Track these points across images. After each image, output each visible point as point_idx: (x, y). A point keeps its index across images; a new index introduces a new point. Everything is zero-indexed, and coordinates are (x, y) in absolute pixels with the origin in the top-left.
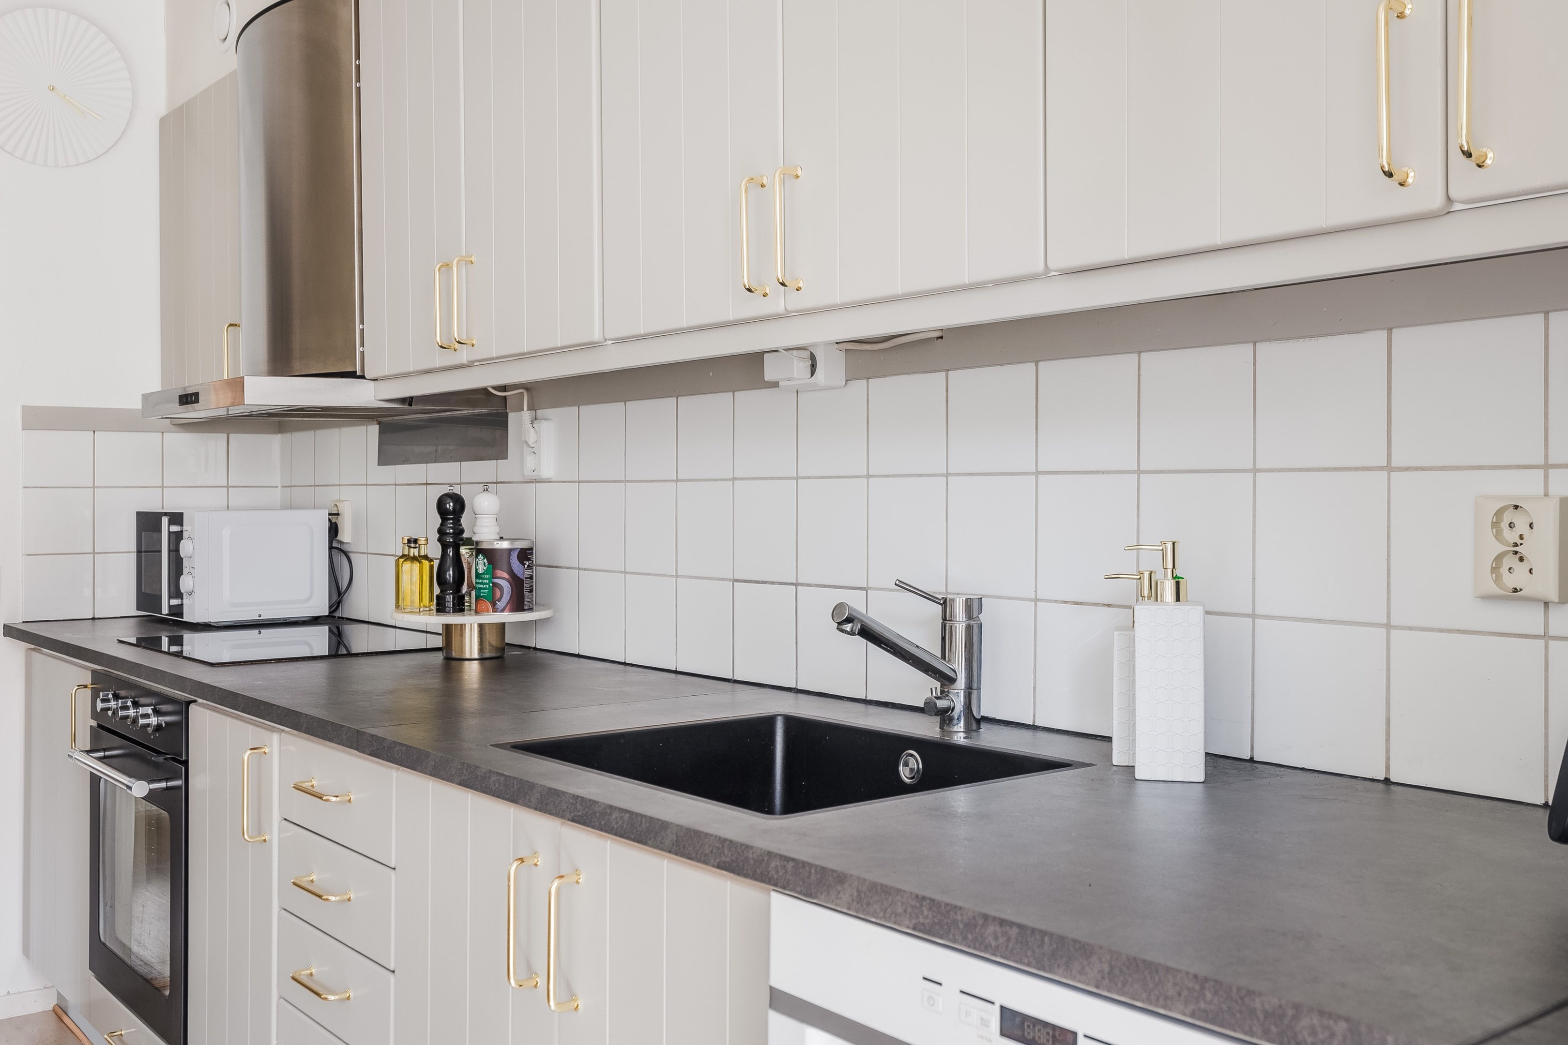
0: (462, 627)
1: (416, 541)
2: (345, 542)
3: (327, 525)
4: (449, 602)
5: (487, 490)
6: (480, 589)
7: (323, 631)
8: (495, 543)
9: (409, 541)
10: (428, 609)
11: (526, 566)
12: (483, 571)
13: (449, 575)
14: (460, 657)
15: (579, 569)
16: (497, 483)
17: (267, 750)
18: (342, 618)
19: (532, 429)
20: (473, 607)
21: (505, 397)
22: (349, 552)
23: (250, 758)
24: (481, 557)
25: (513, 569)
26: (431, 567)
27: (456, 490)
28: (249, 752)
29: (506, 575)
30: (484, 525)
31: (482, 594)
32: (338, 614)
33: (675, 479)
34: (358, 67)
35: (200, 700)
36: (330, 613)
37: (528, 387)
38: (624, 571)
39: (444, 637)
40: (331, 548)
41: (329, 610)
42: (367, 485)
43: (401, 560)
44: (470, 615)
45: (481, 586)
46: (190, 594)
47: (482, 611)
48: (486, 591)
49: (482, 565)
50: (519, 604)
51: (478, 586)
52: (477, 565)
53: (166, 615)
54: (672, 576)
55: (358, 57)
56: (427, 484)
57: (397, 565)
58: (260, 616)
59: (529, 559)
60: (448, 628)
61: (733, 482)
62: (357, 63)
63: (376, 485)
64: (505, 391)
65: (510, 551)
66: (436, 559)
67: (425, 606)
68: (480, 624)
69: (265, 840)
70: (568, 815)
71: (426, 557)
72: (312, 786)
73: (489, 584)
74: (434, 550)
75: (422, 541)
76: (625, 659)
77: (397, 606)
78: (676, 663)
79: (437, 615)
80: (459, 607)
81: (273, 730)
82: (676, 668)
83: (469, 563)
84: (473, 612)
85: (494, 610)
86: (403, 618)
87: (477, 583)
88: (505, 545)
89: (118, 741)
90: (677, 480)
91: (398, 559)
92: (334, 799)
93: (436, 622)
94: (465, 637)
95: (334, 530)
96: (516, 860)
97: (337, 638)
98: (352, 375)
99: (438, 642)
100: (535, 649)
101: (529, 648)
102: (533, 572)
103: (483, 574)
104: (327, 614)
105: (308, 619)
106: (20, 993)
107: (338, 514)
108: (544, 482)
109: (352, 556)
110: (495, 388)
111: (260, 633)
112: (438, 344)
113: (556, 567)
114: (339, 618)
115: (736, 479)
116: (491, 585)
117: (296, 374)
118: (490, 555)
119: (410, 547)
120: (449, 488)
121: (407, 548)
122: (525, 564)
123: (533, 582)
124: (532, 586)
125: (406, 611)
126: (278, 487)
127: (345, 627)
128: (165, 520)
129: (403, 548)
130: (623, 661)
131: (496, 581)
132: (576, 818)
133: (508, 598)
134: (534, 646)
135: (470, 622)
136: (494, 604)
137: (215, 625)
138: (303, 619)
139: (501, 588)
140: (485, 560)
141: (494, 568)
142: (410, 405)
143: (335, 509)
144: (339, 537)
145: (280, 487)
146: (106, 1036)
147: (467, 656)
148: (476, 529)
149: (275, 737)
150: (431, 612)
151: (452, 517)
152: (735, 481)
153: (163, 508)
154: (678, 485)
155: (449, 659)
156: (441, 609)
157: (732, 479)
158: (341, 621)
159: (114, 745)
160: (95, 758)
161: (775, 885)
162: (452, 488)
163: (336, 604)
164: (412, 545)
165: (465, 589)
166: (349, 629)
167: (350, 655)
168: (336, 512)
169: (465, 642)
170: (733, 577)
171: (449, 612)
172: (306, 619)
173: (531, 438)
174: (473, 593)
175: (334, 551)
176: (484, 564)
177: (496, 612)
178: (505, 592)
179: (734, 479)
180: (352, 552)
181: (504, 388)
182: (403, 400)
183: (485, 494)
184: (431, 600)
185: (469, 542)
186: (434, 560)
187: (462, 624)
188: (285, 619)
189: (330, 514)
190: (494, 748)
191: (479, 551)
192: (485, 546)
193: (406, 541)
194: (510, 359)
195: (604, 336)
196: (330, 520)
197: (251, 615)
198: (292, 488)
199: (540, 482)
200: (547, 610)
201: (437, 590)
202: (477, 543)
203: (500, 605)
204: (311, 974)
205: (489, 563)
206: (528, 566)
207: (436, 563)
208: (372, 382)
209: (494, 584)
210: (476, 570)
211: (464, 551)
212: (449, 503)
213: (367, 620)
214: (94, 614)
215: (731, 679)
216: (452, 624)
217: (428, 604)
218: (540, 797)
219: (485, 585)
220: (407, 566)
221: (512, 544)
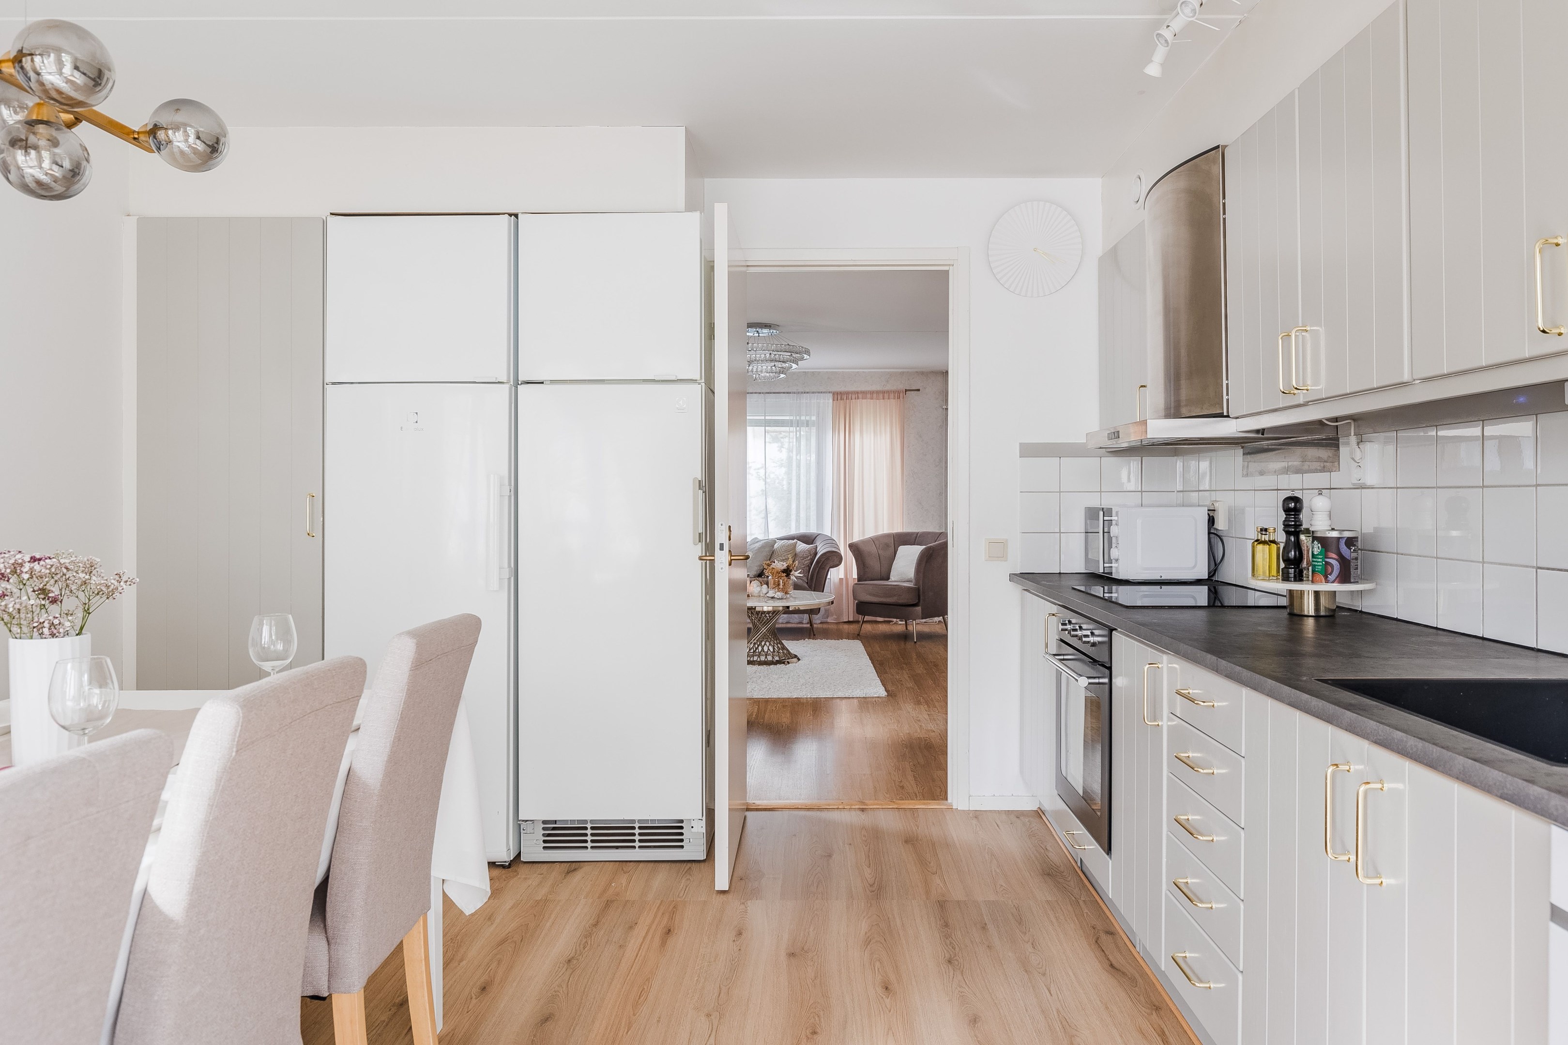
0: (1302, 593)
1: (1266, 530)
2: (1219, 529)
3: (1207, 518)
4: (1291, 574)
5: (1321, 494)
6: (1315, 565)
7: (1204, 589)
8: (1327, 533)
9: (1261, 530)
10: (1275, 578)
11: (1352, 550)
12: (1318, 553)
13: (1291, 554)
14: (1300, 614)
15: (1397, 554)
16: (1331, 489)
17: (1160, 666)
18: (1218, 581)
19: (1358, 449)
20: (1310, 578)
21: (1337, 426)
22: (1222, 536)
23: (1149, 670)
24: (1316, 542)
25: (1342, 552)
26: (1278, 549)
27: (1298, 494)
28: (1148, 666)
29: (1334, 556)
30: (1318, 519)
31: (1316, 570)
32: (1215, 578)
33: (1482, 485)
34: (1224, 204)
35: (1119, 630)
36: (1209, 577)
37: (1355, 418)
38: (1436, 556)
39: (1288, 599)
40: (1209, 533)
41: (1208, 575)
42: (1234, 490)
43: (1256, 543)
44: (1308, 584)
45: (1316, 564)
46: (1117, 560)
47: (1316, 582)
48: (1320, 567)
49: (1317, 548)
50: (1345, 577)
51: (1314, 563)
52: (1313, 548)
53: (1102, 573)
54: (1479, 562)
55: (1224, 198)
56: (1278, 490)
57: (1253, 547)
58: (1161, 577)
59: (1354, 546)
60: (1291, 592)
61: (1536, 488)
62: (1224, 202)
63: (1241, 490)
64: (1337, 422)
65: (1339, 539)
66: (1282, 542)
67: (1273, 576)
68: (1316, 591)
69: (1158, 725)
70: (1372, 738)
71: (1274, 542)
72: (1189, 693)
73: (1322, 562)
74: (1281, 537)
75: (1271, 530)
76: (1437, 625)
77: (1253, 575)
78: (1483, 631)
79: (1282, 583)
80: (1299, 578)
81: (1164, 652)
82: (1483, 635)
83: (1307, 547)
84: (1310, 582)
85: (1326, 581)
86: (1256, 583)
87: (1313, 561)
88: (1335, 534)
89: (1071, 651)
90: (1483, 487)
91: (1254, 542)
92: (1202, 704)
93: (1284, 587)
94: (1304, 600)
95: (1211, 521)
96: (1332, 765)
97: (1214, 594)
98: (1221, 415)
99: (1284, 602)
100: (1361, 612)
101: (1356, 611)
102: (1358, 554)
103: (1317, 555)
104: (1207, 578)
105: (1194, 580)
106: (1018, 796)
107: (1214, 510)
108: (1368, 488)
109: (1225, 539)
110: (1328, 420)
111: (1161, 588)
112: (1281, 391)
113: (1379, 552)
114: (1215, 581)
115: (1539, 485)
116: (1324, 563)
117: (1183, 416)
118: (1324, 541)
119: (1262, 534)
120: (1291, 492)
121: (1260, 534)
122: (1352, 549)
123: (1358, 562)
124: (1358, 565)
125: (1259, 578)
126: (1174, 492)
127: (1220, 587)
128: (1101, 513)
129: (1258, 535)
130: (1435, 626)
131: (1327, 560)
132: (1378, 741)
133: (1337, 574)
134: (1360, 610)
135: (1307, 588)
136: (1326, 577)
137: (1132, 581)
138: (1190, 580)
139: (1332, 566)
140: (1319, 545)
141: (1326, 551)
142: (1263, 434)
143: (1213, 506)
144: (1215, 526)
145: (1176, 492)
146: (1064, 833)
147: (1306, 613)
148: (1313, 522)
149: (1165, 658)
150: (1278, 580)
151: (1293, 513)
152: (1538, 488)
153: (1101, 505)
154: (1538, 490)
155: (1291, 614)
156: (1286, 578)
157: (1535, 485)
158: (1216, 583)
159: (1069, 653)
160: (1057, 659)
161: (1555, 820)
162: (1294, 492)
163: (1213, 572)
164: (1264, 533)
165: (1304, 564)
166: (1222, 589)
167: (1223, 606)
168: (1213, 509)
169: (1304, 603)
170: (1537, 565)
171: (1291, 581)
172: (1192, 580)
173: (1358, 454)
174: (1310, 568)
175: (1212, 536)
176: (1319, 548)
177: (1328, 583)
178: (1335, 569)
179: (1537, 485)
180: (1224, 536)
181: (1336, 419)
182: (1257, 431)
183: (1320, 496)
184: (1278, 572)
185: (1307, 531)
186: (1280, 544)
187: (1301, 591)
188: (1178, 580)
189: (1208, 510)
190: (1317, 682)
191: (1315, 538)
192: (1318, 535)
193: (1259, 530)
194: (1337, 398)
195: (1412, 377)
196: (1208, 514)
197: (1155, 576)
198: (1184, 492)
199: (1365, 488)
200: (1371, 583)
201: (1282, 565)
202: (1313, 532)
203: (1331, 578)
204: (1188, 819)
205: (1322, 547)
206: (1354, 550)
207: (1282, 546)
208: (1235, 420)
209: (1326, 562)
210: (1312, 552)
211: (1303, 537)
212: (1291, 503)
213: (1235, 583)
214: (1060, 570)
215: (1535, 648)
216: (1294, 590)
217: (1275, 575)
218: (1349, 722)
219: (1319, 563)
220: (1260, 547)
221: (1340, 534)
